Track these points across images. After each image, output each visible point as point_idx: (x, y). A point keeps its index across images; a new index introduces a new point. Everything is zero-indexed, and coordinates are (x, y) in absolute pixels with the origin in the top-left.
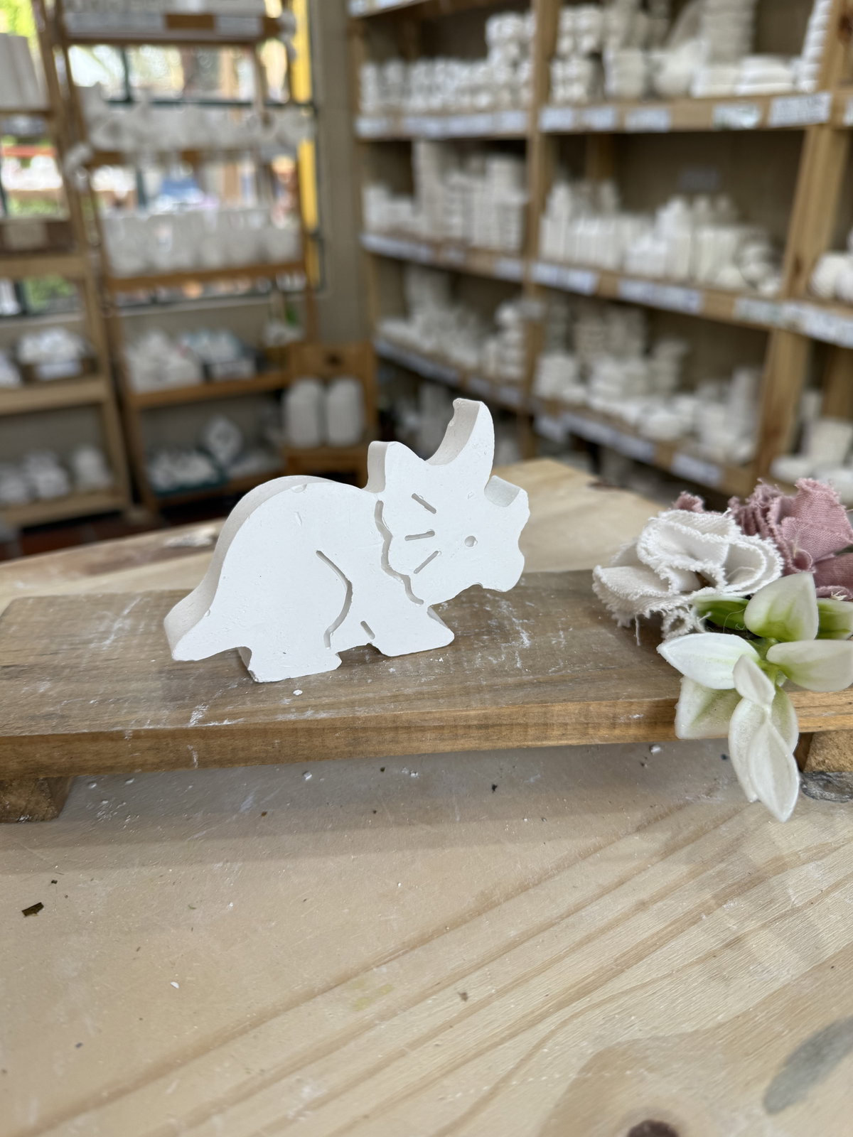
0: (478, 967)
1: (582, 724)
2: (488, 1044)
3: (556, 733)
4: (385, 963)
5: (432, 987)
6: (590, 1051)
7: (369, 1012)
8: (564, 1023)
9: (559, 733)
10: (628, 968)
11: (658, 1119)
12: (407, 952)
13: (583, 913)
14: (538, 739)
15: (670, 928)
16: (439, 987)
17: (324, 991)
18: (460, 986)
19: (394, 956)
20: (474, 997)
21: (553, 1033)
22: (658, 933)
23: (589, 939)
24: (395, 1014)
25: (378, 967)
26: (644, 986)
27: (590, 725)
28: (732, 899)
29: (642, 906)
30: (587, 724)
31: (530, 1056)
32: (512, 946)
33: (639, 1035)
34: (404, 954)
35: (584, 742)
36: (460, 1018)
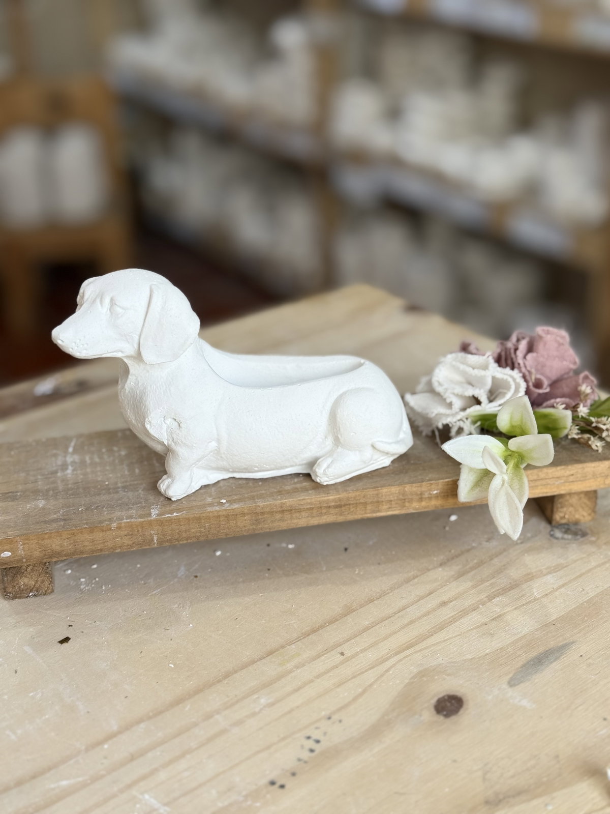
0: (348, 640)
1: (401, 500)
2: (359, 672)
3: (385, 507)
4: (293, 644)
5: (323, 652)
6: (415, 671)
7: (289, 666)
8: (401, 660)
9: (387, 507)
10: (435, 633)
11: (452, 694)
12: (305, 637)
13: (408, 610)
14: (374, 512)
15: (460, 613)
16: (327, 651)
17: (260, 659)
18: (339, 650)
19: (298, 639)
20: (348, 653)
21: (394, 665)
22: (453, 616)
23: (412, 622)
24: (304, 665)
25: (289, 646)
26: (444, 641)
27: (406, 500)
28: (498, 596)
29: (444, 604)
30: (405, 499)
31: (382, 675)
32: (367, 628)
33: (442, 662)
34: (303, 638)
35: (403, 512)
36: (342, 663)
